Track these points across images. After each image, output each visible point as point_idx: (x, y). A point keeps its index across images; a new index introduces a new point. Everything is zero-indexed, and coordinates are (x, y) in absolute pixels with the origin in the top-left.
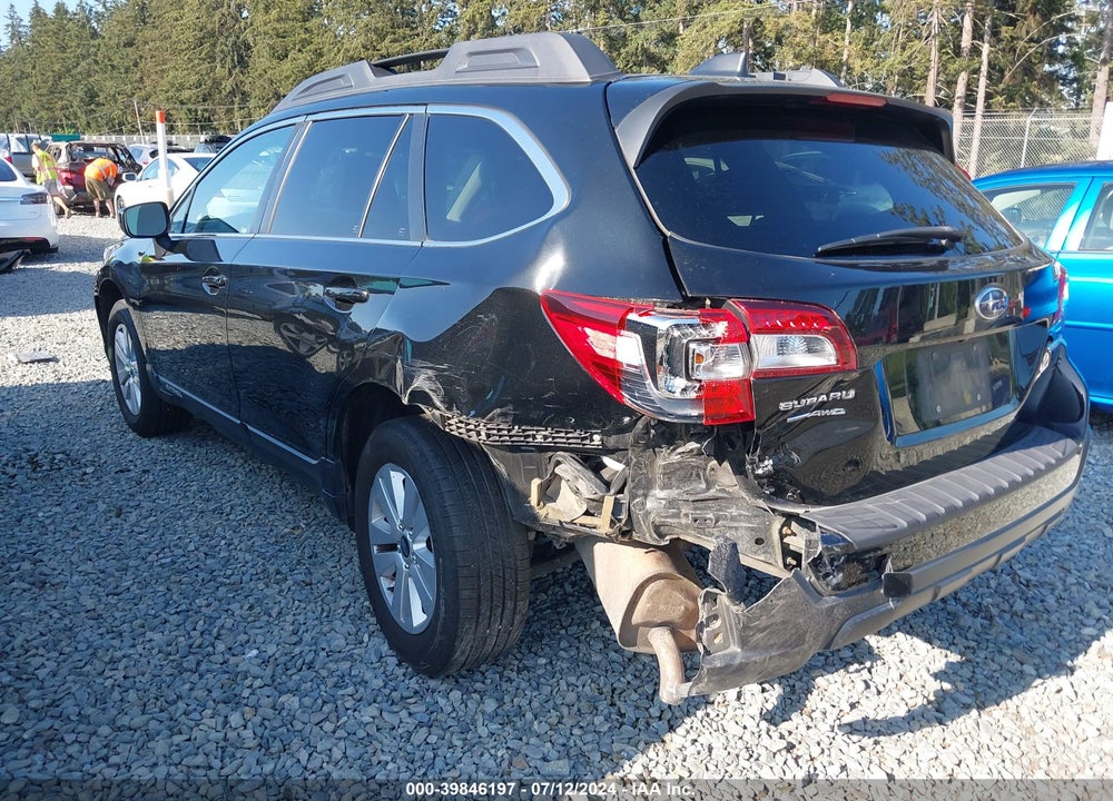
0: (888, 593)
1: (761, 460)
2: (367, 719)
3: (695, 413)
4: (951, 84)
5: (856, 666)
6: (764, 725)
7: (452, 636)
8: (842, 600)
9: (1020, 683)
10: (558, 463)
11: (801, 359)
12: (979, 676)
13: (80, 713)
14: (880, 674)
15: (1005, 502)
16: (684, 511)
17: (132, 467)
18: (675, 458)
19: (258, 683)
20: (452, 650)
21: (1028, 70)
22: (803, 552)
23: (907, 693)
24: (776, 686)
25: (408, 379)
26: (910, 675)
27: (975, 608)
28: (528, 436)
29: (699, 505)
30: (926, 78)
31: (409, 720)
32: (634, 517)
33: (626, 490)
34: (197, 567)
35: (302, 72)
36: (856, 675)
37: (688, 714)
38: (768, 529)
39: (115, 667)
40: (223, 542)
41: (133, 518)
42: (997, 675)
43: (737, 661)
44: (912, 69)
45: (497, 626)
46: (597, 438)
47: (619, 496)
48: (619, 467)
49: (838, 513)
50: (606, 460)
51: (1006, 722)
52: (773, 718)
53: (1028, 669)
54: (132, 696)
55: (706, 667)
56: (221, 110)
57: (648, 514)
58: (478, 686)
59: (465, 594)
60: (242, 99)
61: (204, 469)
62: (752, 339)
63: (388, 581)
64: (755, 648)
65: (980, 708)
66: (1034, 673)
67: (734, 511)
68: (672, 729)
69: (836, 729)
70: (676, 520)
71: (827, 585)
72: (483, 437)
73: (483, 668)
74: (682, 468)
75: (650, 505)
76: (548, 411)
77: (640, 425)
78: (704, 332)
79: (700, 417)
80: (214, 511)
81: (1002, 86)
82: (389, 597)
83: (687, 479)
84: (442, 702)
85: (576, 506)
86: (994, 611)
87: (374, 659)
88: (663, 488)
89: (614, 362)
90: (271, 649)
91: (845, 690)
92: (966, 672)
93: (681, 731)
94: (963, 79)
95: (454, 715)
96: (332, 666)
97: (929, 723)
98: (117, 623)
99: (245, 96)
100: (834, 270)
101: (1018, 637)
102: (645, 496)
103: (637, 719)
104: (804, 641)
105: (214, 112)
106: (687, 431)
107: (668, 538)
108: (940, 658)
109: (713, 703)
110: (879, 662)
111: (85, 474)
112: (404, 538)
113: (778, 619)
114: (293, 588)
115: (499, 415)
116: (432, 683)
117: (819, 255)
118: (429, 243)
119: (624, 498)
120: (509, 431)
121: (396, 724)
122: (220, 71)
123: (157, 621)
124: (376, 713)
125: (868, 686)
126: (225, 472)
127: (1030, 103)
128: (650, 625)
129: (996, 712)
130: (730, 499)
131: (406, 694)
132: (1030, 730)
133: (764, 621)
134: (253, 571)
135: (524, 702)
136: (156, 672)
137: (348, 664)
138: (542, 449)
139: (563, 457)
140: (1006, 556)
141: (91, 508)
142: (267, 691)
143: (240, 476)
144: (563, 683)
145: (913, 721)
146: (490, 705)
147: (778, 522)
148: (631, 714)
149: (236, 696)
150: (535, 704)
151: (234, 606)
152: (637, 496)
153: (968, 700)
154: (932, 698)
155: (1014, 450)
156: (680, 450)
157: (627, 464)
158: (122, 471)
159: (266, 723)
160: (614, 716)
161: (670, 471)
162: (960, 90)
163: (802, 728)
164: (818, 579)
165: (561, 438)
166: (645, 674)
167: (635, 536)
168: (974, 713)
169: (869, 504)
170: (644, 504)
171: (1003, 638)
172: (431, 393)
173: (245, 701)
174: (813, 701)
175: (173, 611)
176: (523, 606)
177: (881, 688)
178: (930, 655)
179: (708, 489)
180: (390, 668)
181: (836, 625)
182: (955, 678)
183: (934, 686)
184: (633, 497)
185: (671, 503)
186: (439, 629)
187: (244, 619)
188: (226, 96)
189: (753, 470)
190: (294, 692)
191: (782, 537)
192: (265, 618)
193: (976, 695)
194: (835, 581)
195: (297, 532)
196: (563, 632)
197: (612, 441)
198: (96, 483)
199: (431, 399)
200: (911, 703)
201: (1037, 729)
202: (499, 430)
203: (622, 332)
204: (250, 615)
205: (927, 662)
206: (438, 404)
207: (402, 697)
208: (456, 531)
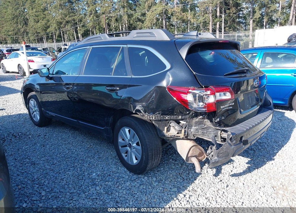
0: (243, 144)
1: (217, 119)
2: (128, 185)
3: (204, 110)
4: (215, 25)
5: (230, 163)
6: (214, 177)
7: (147, 164)
8: (235, 146)
9: (264, 163)
10: (171, 123)
11: (224, 98)
12: (255, 162)
13: (59, 191)
14: (235, 165)
15: (258, 126)
16: (199, 131)
17: (41, 135)
18: (197, 120)
19: (99, 180)
20: (147, 167)
21: (234, 21)
22: (226, 138)
23: (242, 168)
24: (214, 169)
25: (134, 107)
26: (241, 164)
27: (251, 149)
28: (164, 118)
29: (203, 129)
30: (209, 23)
31: (138, 184)
32: (188, 133)
33: (187, 128)
34: (71, 156)
35: (44, 26)
36: (230, 165)
37: (198, 177)
38: (217, 133)
39: (63, 180)
40: (74, 150)
41: (48, 146)
42: (259, 162)
43: (217, 160)
44: (206, 21)
45: (156, 161)
46: (180, 117)
47: (185, 129)
48: (185, 123)
49: (232, 129)
50: (181, 121)
51: (263, 171)
52: (216, 175)
53: (265, 160)
54: (70, 186)
55: (211, 162)
56: (20, 37)
57: (192, 132)
58: (150, 175)
59: (150, 154)
60: (26, 34)
61: (60, 134)
62: (216, 94)
63: (124, 154)
64: (220, 157)
65: (257, 169)
66: (267, 161)
67: (210, 130)
68: (195, 180)
69: (229, 176)
70: (198, 133)
71: (233, 143)
72: (154, 118)
73: (149, 172)
74: (199, 122)
75: (192, 130)
76: (170, 112)
77: (191, 113)
78: (206, 93)
79: (206, 110)
80: (68, 143)
81: (228, 25)
82: (126, 158)
83: (200, 124)
84: (143, 180)
85: (175, 132)
86: (255, 149)
87: (124, 172)
88: (195, 126)
89: (187, 100)
90: (99, 173)
91: (229, 168)
92: (253, 162)
93: (197, 180)
94: (218, 23)
95: (147, 182)
96: (115, 175)
97: (248, 173)
98: (58, 171)
99: (27, 33)
100: (228, 79)
101: (261, 154)
102: (191, 128)
103: (187, 179)
104: (229, 155)
105: (19, 38)
106: (201, 114)
107: (196, 137)
108: (247, 160)
109: (202, 174)
110: (234, 162)
111: (29, 137)
112: (130, 144)
113: (224, 151)
114: (97, 159)
115: (158, 113)
116: (140, 176)
117: (224, 76)
118: (133, 77)
119: (186, 129)
120: (160, 117)
121: (135, 185)
122: (20, 26)
123: (67, 170)
124: (130, 183)
125: (234, 167)
126: (65, 134)
127: (235, 29)
128: (192, 157)
129: (260, 169)
130: (209, 128)
131: (135, 179)
132: (268, 172)
133: (222, 152)
134: (85, 156)
135: (162, 178)
136: (73, 180)
137: (118, 174)
138: (167, 120)
139: (172, 121)
140: (262, 135)
141: (36, 145)
142: (102, 182)
143: (70, 135)
144: (168, 173)
145: (244, 173)
146: (155, 179)
147: (219, 132)
148: (185, 178)
149: (95, 184)
150: (164, 178)
151: (85, 164)
152: (189, 129)
153: (255, 168)
154: (247, 168)
155: (261, 113)
156: (198, 118)
157: (187, 122)
158: (39, 136)
159: (105, 188)
160: (182, 179)
161: (196, 123)
162: (218, 26)
163: (222, 177)
164: (231, 142)
165: (172, 117)
166: (185, 169)
167: (189, 138)
168: (256, 170)
169: (237, 126)
170: (190, 130)
171: (258, 154)
172: (141, 110)
173: (98, 184)
174: (223, 171)
175: (70, 167)
176: (161, 156)
177: (236, 167)
178: (244, 159)
179: (204, 126)
180: (128, 174)
181: (234, 152)
182: (250, 163)
183: (247, 165)
184: (188, 129)
185: (197, 130)
186: (143, 162)
187: (88, 167)
188: (22, 33)
189: (215, 121)
190: (108, 181)
191: (221, 134)
192: (93, 166)
193: (256, 166)
194: (234, 142)
195: (91, 146)
196: (164, 162)
197: (183, 117)
198: (34, 139)
199: (141, 111)
200: (243, 169)
201: (270, 172)
202: (158, 117)
203: (188, 94)
204: (89, 166)
205: (244, 161)
206: (142, 112)
207: (134, 180)
208: (147, 140)
